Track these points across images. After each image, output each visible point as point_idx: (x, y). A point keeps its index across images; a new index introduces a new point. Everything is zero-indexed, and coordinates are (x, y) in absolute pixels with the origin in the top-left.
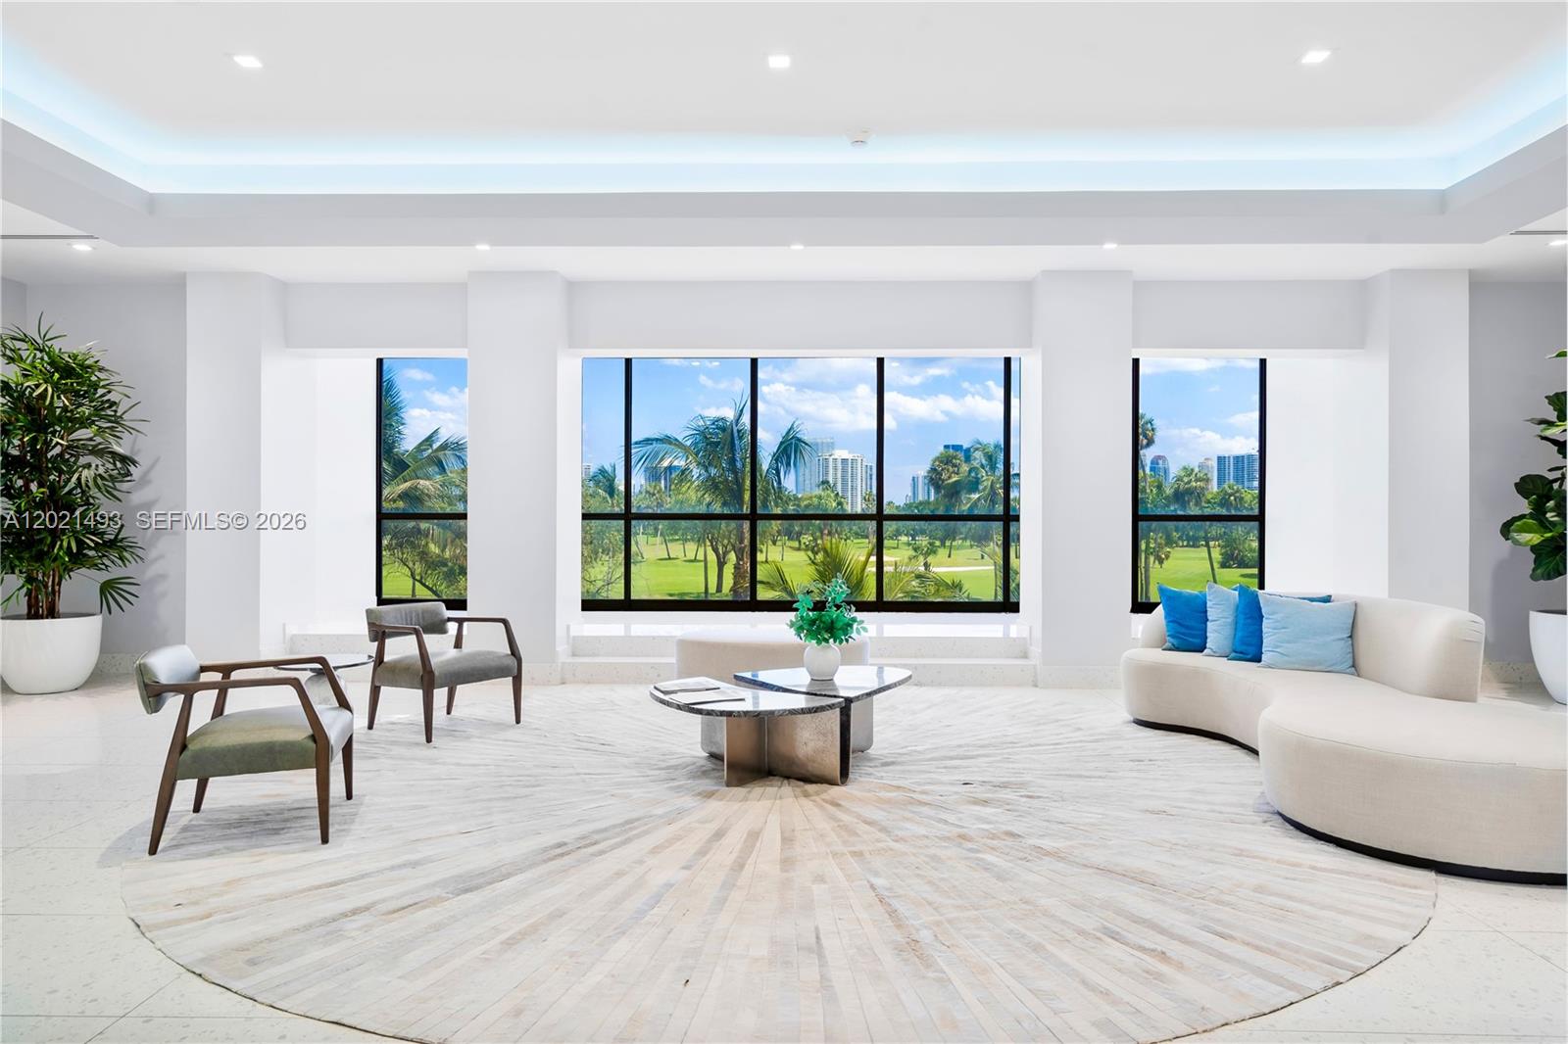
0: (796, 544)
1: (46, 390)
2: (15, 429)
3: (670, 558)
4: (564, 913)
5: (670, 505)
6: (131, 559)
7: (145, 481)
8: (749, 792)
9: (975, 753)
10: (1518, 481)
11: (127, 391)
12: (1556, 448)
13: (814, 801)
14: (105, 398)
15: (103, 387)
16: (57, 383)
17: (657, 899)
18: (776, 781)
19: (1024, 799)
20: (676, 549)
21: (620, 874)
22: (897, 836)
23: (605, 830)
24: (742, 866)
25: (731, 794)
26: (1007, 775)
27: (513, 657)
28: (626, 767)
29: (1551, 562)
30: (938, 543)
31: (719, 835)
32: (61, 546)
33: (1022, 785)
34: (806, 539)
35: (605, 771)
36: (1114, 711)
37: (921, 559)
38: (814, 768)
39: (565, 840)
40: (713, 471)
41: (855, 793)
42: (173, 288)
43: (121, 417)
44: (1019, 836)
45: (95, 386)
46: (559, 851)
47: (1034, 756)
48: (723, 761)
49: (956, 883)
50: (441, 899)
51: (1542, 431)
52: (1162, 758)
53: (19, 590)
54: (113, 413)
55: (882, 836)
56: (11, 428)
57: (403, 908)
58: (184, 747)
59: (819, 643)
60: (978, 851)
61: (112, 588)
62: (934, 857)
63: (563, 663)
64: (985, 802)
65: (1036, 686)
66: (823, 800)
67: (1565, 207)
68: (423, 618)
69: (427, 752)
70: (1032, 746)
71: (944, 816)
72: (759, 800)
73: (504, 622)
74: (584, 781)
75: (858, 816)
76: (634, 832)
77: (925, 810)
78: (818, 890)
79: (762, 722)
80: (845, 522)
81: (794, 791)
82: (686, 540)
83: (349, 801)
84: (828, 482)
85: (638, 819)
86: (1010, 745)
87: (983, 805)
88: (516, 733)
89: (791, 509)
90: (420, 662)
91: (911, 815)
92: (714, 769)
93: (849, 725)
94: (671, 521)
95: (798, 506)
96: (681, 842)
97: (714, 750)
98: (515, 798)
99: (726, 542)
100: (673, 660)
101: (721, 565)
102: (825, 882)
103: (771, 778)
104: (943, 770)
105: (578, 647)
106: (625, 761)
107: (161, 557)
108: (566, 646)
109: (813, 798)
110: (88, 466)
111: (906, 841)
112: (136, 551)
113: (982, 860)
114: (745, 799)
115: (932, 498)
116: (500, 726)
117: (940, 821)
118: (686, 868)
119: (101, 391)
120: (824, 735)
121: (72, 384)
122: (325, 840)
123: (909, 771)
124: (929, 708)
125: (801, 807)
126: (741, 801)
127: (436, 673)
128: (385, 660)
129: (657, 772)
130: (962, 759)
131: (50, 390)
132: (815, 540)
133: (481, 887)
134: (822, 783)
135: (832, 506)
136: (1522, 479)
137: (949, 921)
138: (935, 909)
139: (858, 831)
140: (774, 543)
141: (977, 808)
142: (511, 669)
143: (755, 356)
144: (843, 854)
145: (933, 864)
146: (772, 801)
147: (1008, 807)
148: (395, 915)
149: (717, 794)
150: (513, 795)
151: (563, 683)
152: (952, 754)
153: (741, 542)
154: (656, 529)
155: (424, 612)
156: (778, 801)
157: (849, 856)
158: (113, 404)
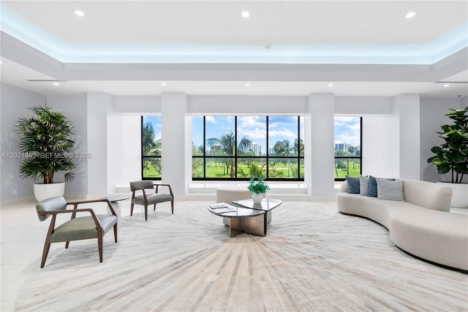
0: (244, 163)
1: (47, 122)
2: (37, 132)
3: (216, 166)
4: (174, 299)
5: (216, 155)
6: (73, 168)
7: (78, 147)
8: (237, 240)
9: (300, 224)
10: (432, 148)
11: (71, 123)
12: (445, 139)
13: (257, 243)
14: (65, 125)
15: (65, 122)
16: (50, 120)
17: (207, 291)
18: (245, 235)
19: (320, 242)
20: (218, 164)
21: (195, 277)
22: (285, 258)
23: (193, 256)
24: (236, 273)
25: (232, 240)
26: (312, 232)
27: (171, 196)
28: (201, 229)
29: (444, 169)
30: (275, 163)
31: (228, 258)
32: (51, 164)
33: (317, 236)
34: (246, 162)
35: (194, 231)
36: (333, 209)
37: (272, 166)
38: (256, 232)
39: (179, 260)
40: (226, 147)
41: (269, 240)
42: (83, 96)
43: (70, 130)
44: (323, 257)
45: (62, 122)
46: (177, 265)
47: (317, 225)
48: (229, 227)
49: (309, 281)
50: (132, 291)
51: (441, 135)
52: (353, 225)
53: (39, 176)
54: (67, 129)
55: (279, 258)
56: (36, 132)
57: (116, 296)
58: (53, 232)
59: (257, 194)
60: (311, 265)
61: (68, 175)
62: (298, 268)
63: (187, 195)
64: (308, 243)
65: (310, 201)
66: (259, 242)
67: (467, 69)
68: (147, 184)
69: (144, 224)
70: (315, 221)
71: (297, 249)
72: (240, 243)
73: (169, 186)
74: (188, 235)
75: (271, 249)
76: (202, 257)
77: (290, 246)
78: (263, 284)
79: (241, 219)
80: (255, 158)
81: (251, 239)
82: (220, 162)
83: (116, 243)
84: (251, 149)
85: (203, 251)
86: (309, 221)
87: (308, 244)
88: (171, 217)
89: (243, 155)
90: (144, 198)
91: (287, 249)
92: (226, 231)
93: (266, 219)
94: (217, 158)
95: (245, 155)
96: (216, 261)
97: (227, 224)
98: (167, 242)
99: (229, 163)
100: (216, 194)
101: (228, 168)
102: (265, 281)
103: (243, 233)
104: (293, 230)
105: (191, 191)
106: (201, 227)
107: (82, 167)
108: (188, 191)
109: (256, 242)
110: (59, 143)
111: (288, 260)
112: (74, 165)
113: (314, 269)
114: (236, 242)
115: (274, 153)
116: (168, 215)
117: (297, 251)
118: (218, 274)
119: (64, 123)
120: (259, 222)
121: (55, 121)
122: (101, 261)
123: (283, 231)
124: (284, 208)
125: (253, 245)
126: (235, 243)
127: (148, 201)
128: (135, 197)
129: (211, 231)
130: (297, 226)
131: (48, 122)
132: (248, 162)
133: (147, 284)
134: (259, 236)
135: (253, 155)
136: (433, 148)
137: (312, 302)
138: (305, 295)
139: (272, 256)
140: (239, 163)
141: (306, 245)
142: (171, 198)
143: (236, 115)
144: (269, 267)
145: (299, 271)
146: (244, 243)
147: (316, 245)
148: (112, 300)
149: (228, 240)
150: (166, 241)
151: (187, 200)
152: (293, 224)
153: (232, 163)
154: (213, 160)
155: (147, 183)
156: (246, 243)
157: (271, 267)
158: (67, 127)
